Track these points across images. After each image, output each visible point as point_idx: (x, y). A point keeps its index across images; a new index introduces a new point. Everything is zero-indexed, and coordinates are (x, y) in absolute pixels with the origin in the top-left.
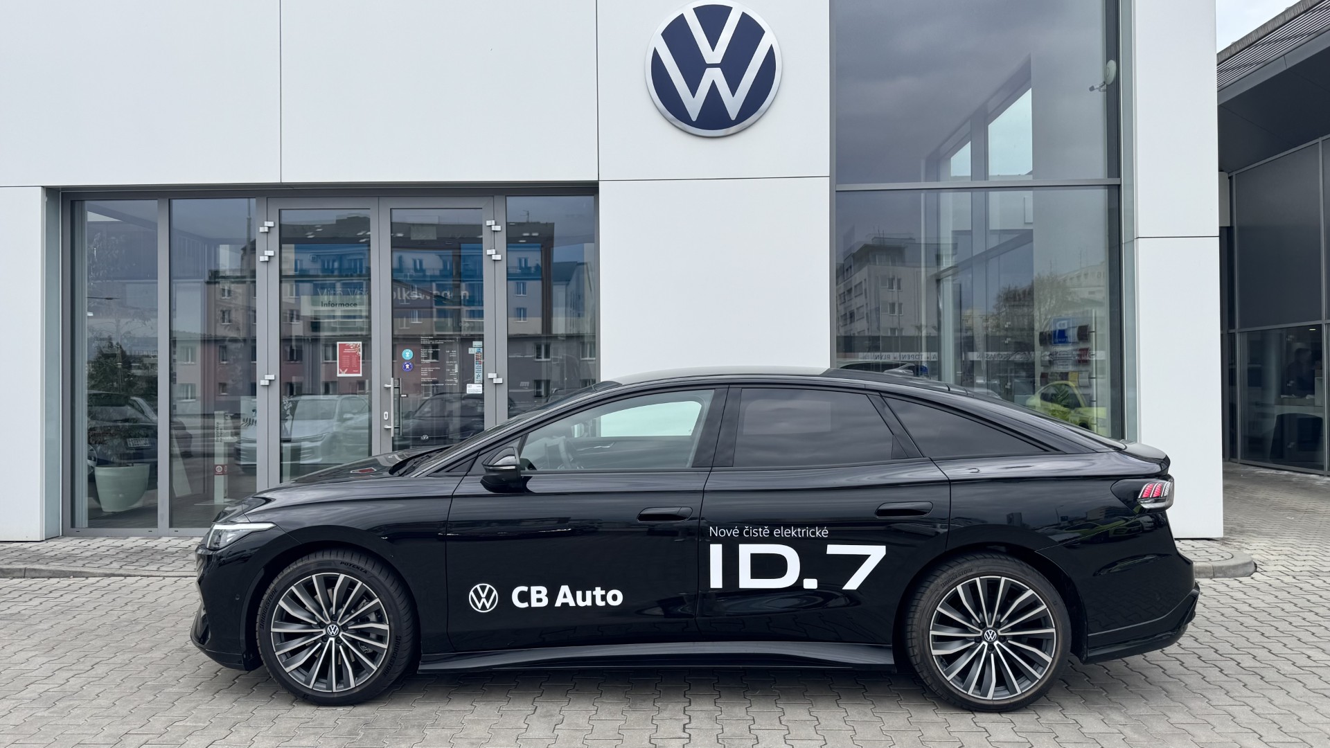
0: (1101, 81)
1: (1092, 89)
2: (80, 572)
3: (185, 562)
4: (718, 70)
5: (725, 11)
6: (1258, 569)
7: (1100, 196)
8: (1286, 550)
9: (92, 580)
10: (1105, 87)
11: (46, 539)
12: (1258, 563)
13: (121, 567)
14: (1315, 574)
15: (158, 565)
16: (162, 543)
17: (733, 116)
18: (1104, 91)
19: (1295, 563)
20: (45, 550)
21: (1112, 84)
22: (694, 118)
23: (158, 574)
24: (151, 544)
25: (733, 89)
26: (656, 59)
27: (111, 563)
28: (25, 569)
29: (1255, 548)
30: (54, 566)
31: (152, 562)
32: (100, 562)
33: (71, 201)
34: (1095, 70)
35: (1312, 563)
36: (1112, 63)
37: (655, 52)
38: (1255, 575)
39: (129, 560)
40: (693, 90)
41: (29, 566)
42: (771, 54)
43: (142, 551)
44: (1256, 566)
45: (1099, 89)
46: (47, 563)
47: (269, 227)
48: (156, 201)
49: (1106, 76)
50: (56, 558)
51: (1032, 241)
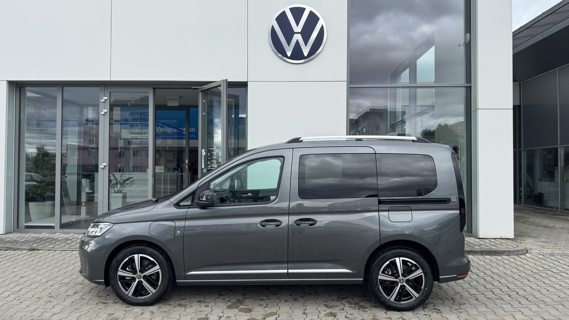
0: (463, 42)
1: (459, 45)
2: (19, 248)
4: (300, 35)
5: (303, 10)
7: (463, 91)
9: (24, 252)
10: (465, 45)
11: (5, 234)
14: (553, 254)
16: (56, 236)
17: (306, 54)
19: (544, 249)
20: (5, 238)
21: (468, 43)
22: (289, 55)
23: (53, 249)
24: (52, 236)
25: (306, 43)
26: (273, 29)
27: (33, 244)
29: (528, 243)
30: (8, 245)
31: (51, 244)
32: (28, 244)
33: (20, 88)
34: (461, 37)
35: (551, 250)
36: (468, 35)
37: (273, 27)
38: (526, 254)
39: (41, 243)
40: (289, 43)
42: (322, 27)
43: (47, 239)
44: (527, 250)
45: (462, 45)
46: (5, 244)
47: (105, 100)
48: (57, 88)
49: (465, 40)
50: (9, 242)
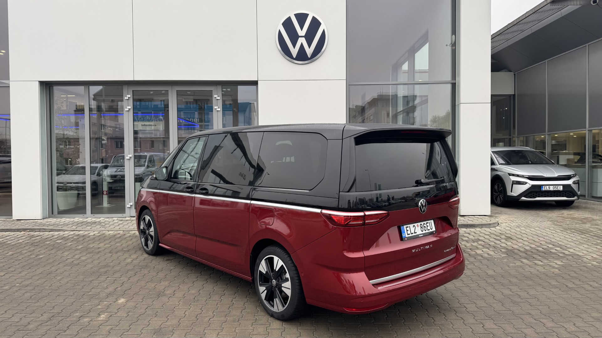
0: (450, 43)
1: (447, 45)
2: (62, 229)
3: (100, 226)
4: (304, 38)
5: (307, 15)
6: (499, 225)
7: (449, 86)
8: (511, 219)
9: (66, 232)
10: (451, 45)
11: (43, 219)
12: (499, 223)
13: (76, 228)
14: (518, 227)
15: (91, 227)
16: (89, 220)
17: (309, 56)
18: (451, 46)
19: (513, 223)
20: (44, 222)
21: (454, 44)
22: (294, 57)
23: (91, 230)
24: (85, 220)
25: (309, 46)
26: (280, 34)
27: (72, 226)
28: (40, 229)
30: (51, 228)
31: (88, 226)
32: (68, 226)
33: (50, 87)
34: (448, 38)
35: (519, 223)
36: (454, 36)
37: (280, 31)
38: (497, 227)
39: (79, 225)
40: (294, 46)
41: (41, 228)
42: (324, 32)
43: (82, 222)
44: (498, 224)
45: (449, 45)
46: (48, 227)
47: (129, 97)
48: (83, 87)
49: (452, 41)
50: (49, 225)
51: (427, 103)
